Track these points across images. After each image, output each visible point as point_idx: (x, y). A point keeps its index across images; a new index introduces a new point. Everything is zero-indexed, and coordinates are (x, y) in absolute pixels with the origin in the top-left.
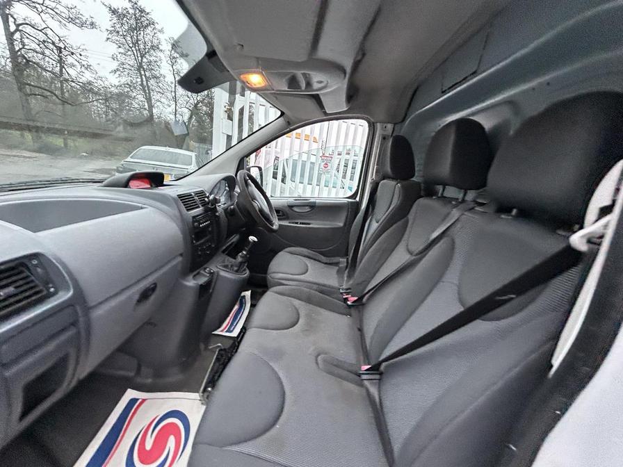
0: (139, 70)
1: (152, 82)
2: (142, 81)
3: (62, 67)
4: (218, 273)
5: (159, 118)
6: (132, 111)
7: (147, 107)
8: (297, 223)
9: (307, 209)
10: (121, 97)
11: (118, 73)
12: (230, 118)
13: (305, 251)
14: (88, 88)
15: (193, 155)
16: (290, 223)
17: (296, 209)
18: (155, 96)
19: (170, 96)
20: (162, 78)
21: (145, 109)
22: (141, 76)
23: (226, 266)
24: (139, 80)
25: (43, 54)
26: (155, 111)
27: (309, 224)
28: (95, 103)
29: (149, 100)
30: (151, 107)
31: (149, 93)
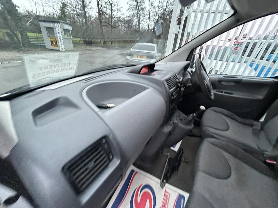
0: (136, 7)
1: (141, 12)
2: (137, 12)
3: (112, 12)
4: (177, 124)
5: (142, 28)
6: (133, 27)
7: (138, 24)
8: (222, 92)
9: (233, 84)
10: (129, 22)
11: (129, 10)
12: (179, 24)
13: (225, 111)
14: (119, 20)
15: (155, 45)
16: (216, 91)
17: (223, 83)
18: (142, 18)
19: (147, 17)
20: (145, 9)
21: (137, 25)
22: (137, 10)
23: (181, 120)
24: (136, 12)
25: (107, 8)
26: (141, 25)
27: (232, 94)
28: (121, 26)
29: (139, 20)
30: (139, 24)
31: (139, 17)
